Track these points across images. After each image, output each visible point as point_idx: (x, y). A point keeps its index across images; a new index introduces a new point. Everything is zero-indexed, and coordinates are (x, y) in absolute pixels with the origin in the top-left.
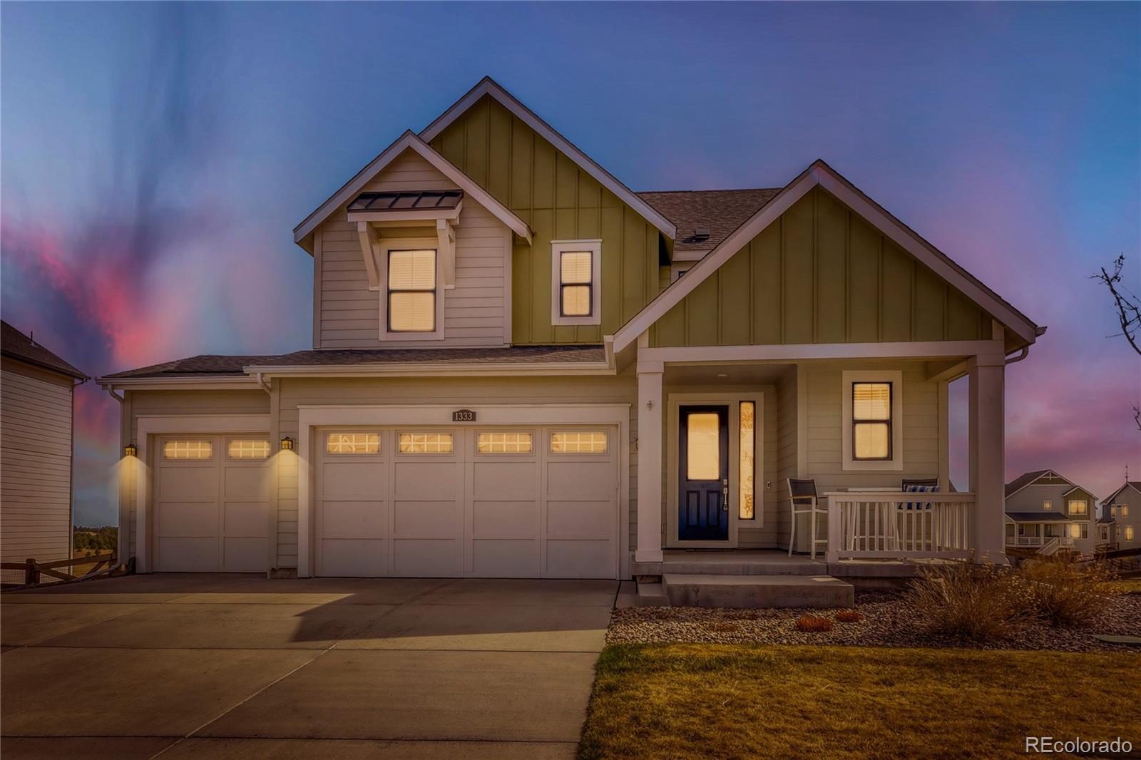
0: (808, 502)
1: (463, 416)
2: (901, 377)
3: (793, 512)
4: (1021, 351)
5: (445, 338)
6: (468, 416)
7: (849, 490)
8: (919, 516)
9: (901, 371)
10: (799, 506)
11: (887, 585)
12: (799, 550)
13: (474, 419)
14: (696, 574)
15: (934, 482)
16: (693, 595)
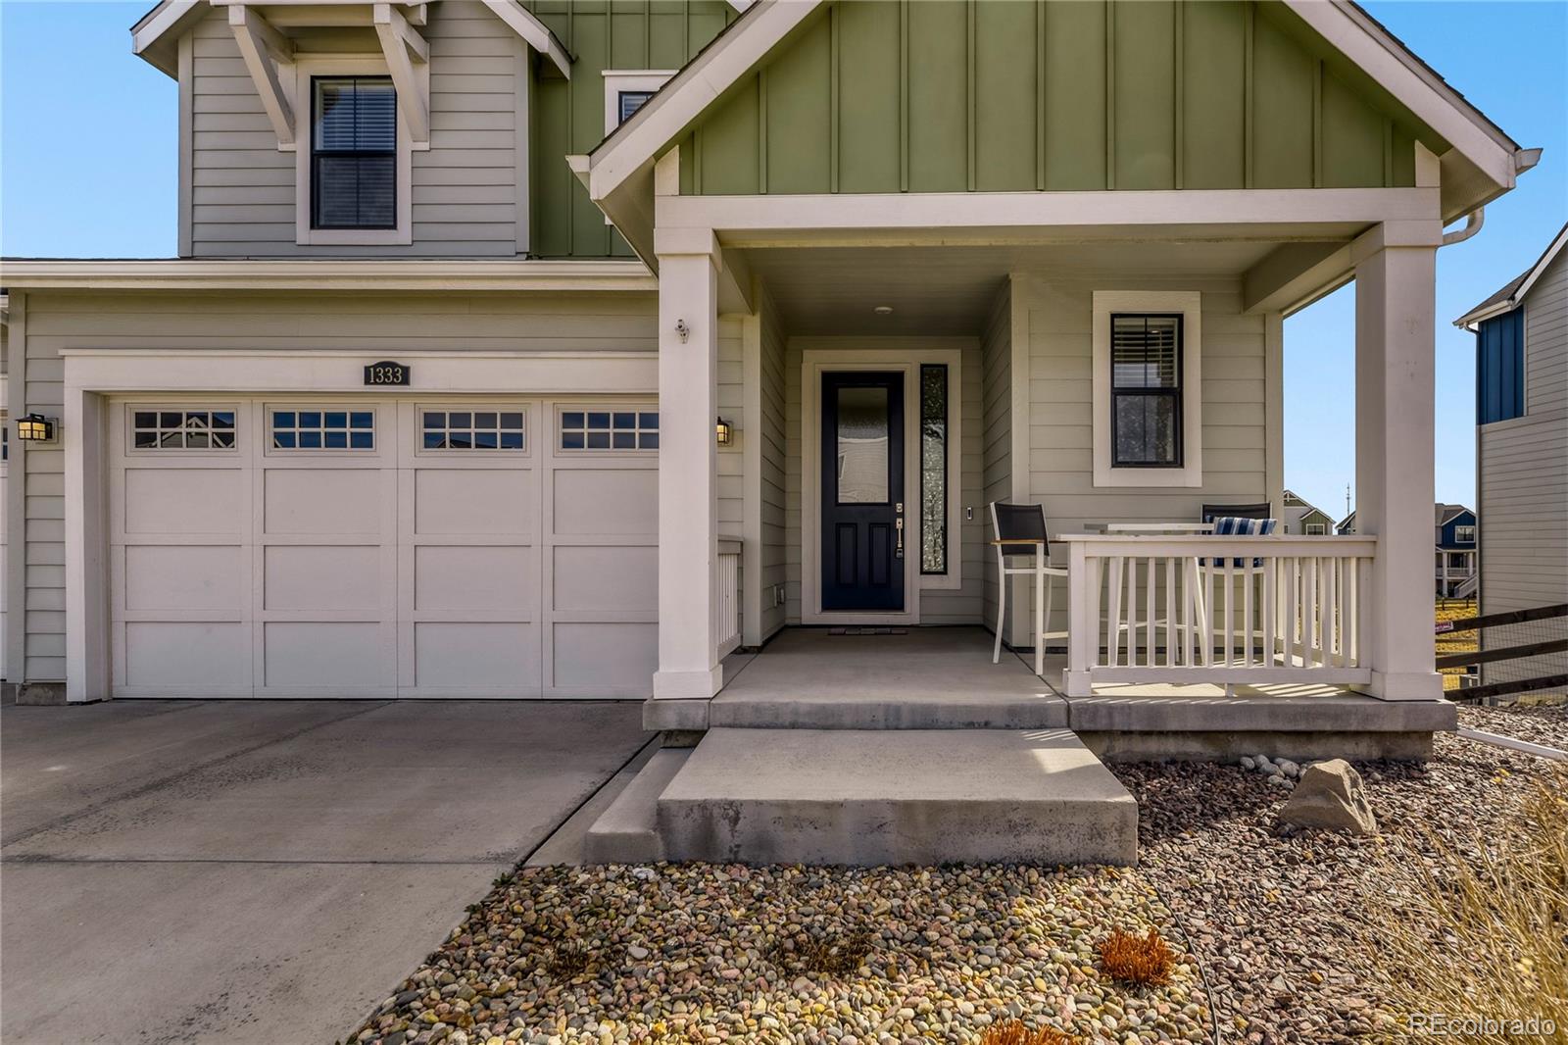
0: (1031, 551)
1: (385, 375)
2: (1199, 304)
3: (1002, 571)
4: (1465, 220)
5: (413, 241)
6: (394, 375)
7: (1112, 527)
8: (1239, 580)
9: (1199, 293)
10: (1015, 558)
11: (1194, 747)
12: (1015, 643)
13: (406, 381)
14: (783, 727)
15: (1262, 510)
16: (723, 830)
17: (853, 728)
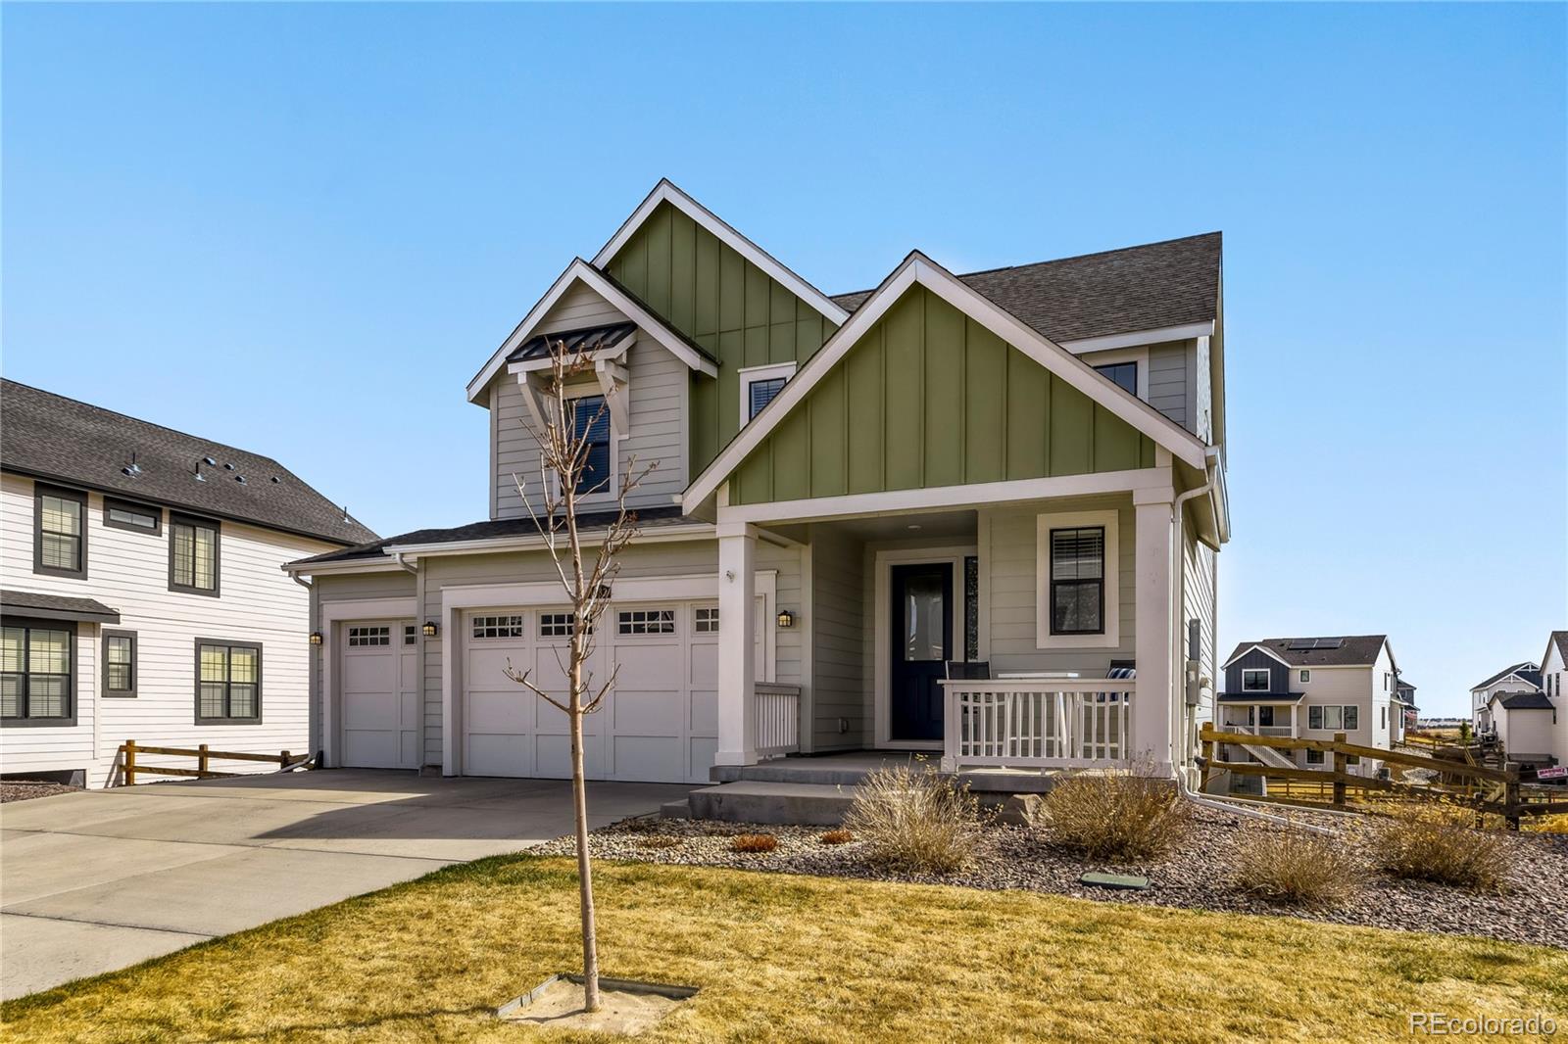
1: (598, 592)
2: (1117, 519)
5: (619, 498)
6: (603, 592)
7: (1000, 676)
9: (1117, 511)
13: (609, 596)
16: (716, 806)
17: (815, 783)
